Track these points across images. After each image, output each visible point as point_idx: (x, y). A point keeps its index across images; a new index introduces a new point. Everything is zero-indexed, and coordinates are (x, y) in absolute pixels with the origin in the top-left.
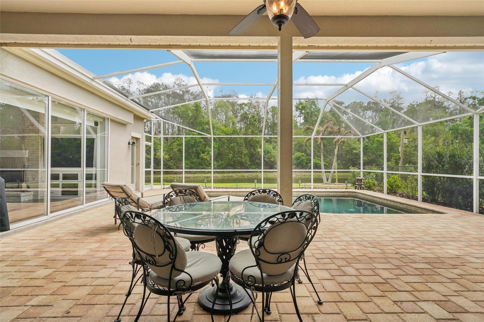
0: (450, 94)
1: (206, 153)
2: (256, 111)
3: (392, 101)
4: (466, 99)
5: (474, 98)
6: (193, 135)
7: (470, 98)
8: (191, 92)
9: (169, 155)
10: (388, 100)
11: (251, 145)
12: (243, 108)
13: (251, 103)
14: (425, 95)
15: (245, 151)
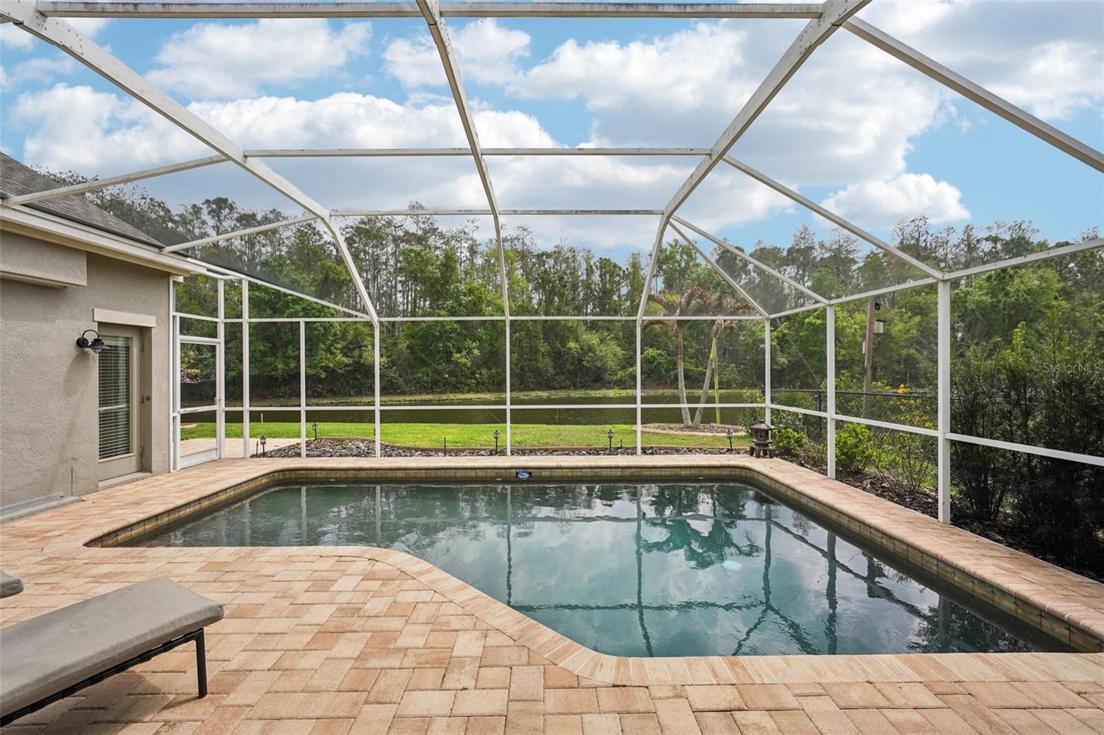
0: (951, 231)
1: (464, 352)
2: (568, 267)
3: (836, 246)
4: (978, 241)
5: (995, 240)
6: (439, 316)
7: (987, 239)
8: (439, 231)
9: (389, 357)
10: (827, 245)
11: (556, 335)
12: (544, 262)
13: (559, 253)
14: (900, 233)
15: (544, 347)
